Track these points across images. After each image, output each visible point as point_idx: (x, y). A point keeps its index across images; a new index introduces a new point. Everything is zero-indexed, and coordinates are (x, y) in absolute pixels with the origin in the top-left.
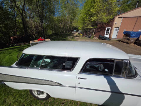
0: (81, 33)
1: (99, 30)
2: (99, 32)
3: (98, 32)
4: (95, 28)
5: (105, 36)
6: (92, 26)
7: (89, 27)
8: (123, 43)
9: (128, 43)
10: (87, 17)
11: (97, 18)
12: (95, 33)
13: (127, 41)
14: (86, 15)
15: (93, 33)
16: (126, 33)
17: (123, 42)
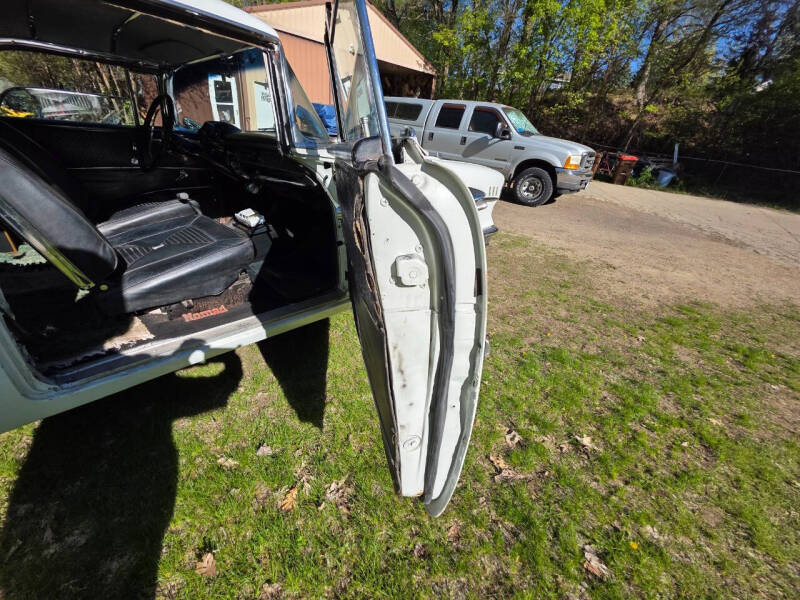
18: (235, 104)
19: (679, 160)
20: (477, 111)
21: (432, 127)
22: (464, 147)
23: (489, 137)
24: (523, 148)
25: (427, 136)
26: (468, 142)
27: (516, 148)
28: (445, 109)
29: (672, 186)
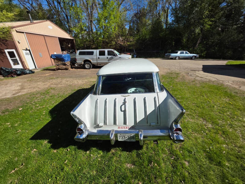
5: (14, 67)
8: (60, 71)
9: (66, 69)
13: (64, 66)
16: (55, 56)
17: (59, 69)
18: (17, 58)
19: (136, 52)
20: (108, 51)
21: (98, 56)
22: (108, 59)
23: (113, 56)
24: (121, 57)
25: (98, 58)
26: (109, 58)
27: (120, 57)
28: (100, 52)
29: (137, 57)
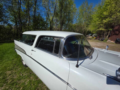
0: (95, 37)
1: (117, 32)
2: (117, 35)
3: (115, 36)
4: (111, 31)
6: (106, 28)
7: (100, 29)
10: (99, 20)
11: (111, 19)
12: (109, 36)
14: (98, 19)
15: (107, 35)
